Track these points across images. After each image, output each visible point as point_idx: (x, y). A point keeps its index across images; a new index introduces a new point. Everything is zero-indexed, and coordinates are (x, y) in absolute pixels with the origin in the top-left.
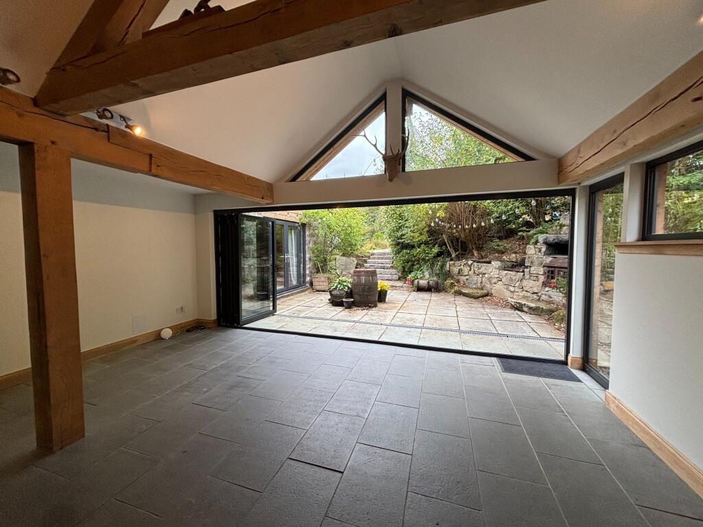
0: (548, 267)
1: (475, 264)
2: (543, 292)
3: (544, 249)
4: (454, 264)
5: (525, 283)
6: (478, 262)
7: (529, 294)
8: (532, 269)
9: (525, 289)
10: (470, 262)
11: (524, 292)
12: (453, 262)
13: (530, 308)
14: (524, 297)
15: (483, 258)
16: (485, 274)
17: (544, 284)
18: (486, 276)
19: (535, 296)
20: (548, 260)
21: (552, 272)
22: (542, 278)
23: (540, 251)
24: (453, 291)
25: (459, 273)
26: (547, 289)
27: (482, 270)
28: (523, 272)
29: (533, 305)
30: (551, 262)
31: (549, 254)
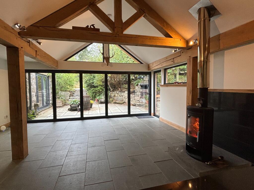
0: (141, 92)
1: (120, 93)
2: (140, 100)
3: (140, 87)
4: (112, 93)
5: (135, 98)
6: (120, 92)
7: (137, 101)
8: (137, 93)
9: (136, 99)
10: (118, 92)
11: (135, 101)
12: (112, 92)
13: (138, 105)
14: (135, 102)
15: (121, 90)
16: (123, 96)
17: (141, 98)
18: (124, 96)
19: (138, 101)
20: (141, 90)
21: (143, 94)
22: (140, 96)
23: (139, 88)
24: (113, 102)
25: (114, 96)
26: (141, 99)
27: (122, 95)
28: (135, 94)
29: (138, 104)
30: (142, 91)
31: (142, 89)
